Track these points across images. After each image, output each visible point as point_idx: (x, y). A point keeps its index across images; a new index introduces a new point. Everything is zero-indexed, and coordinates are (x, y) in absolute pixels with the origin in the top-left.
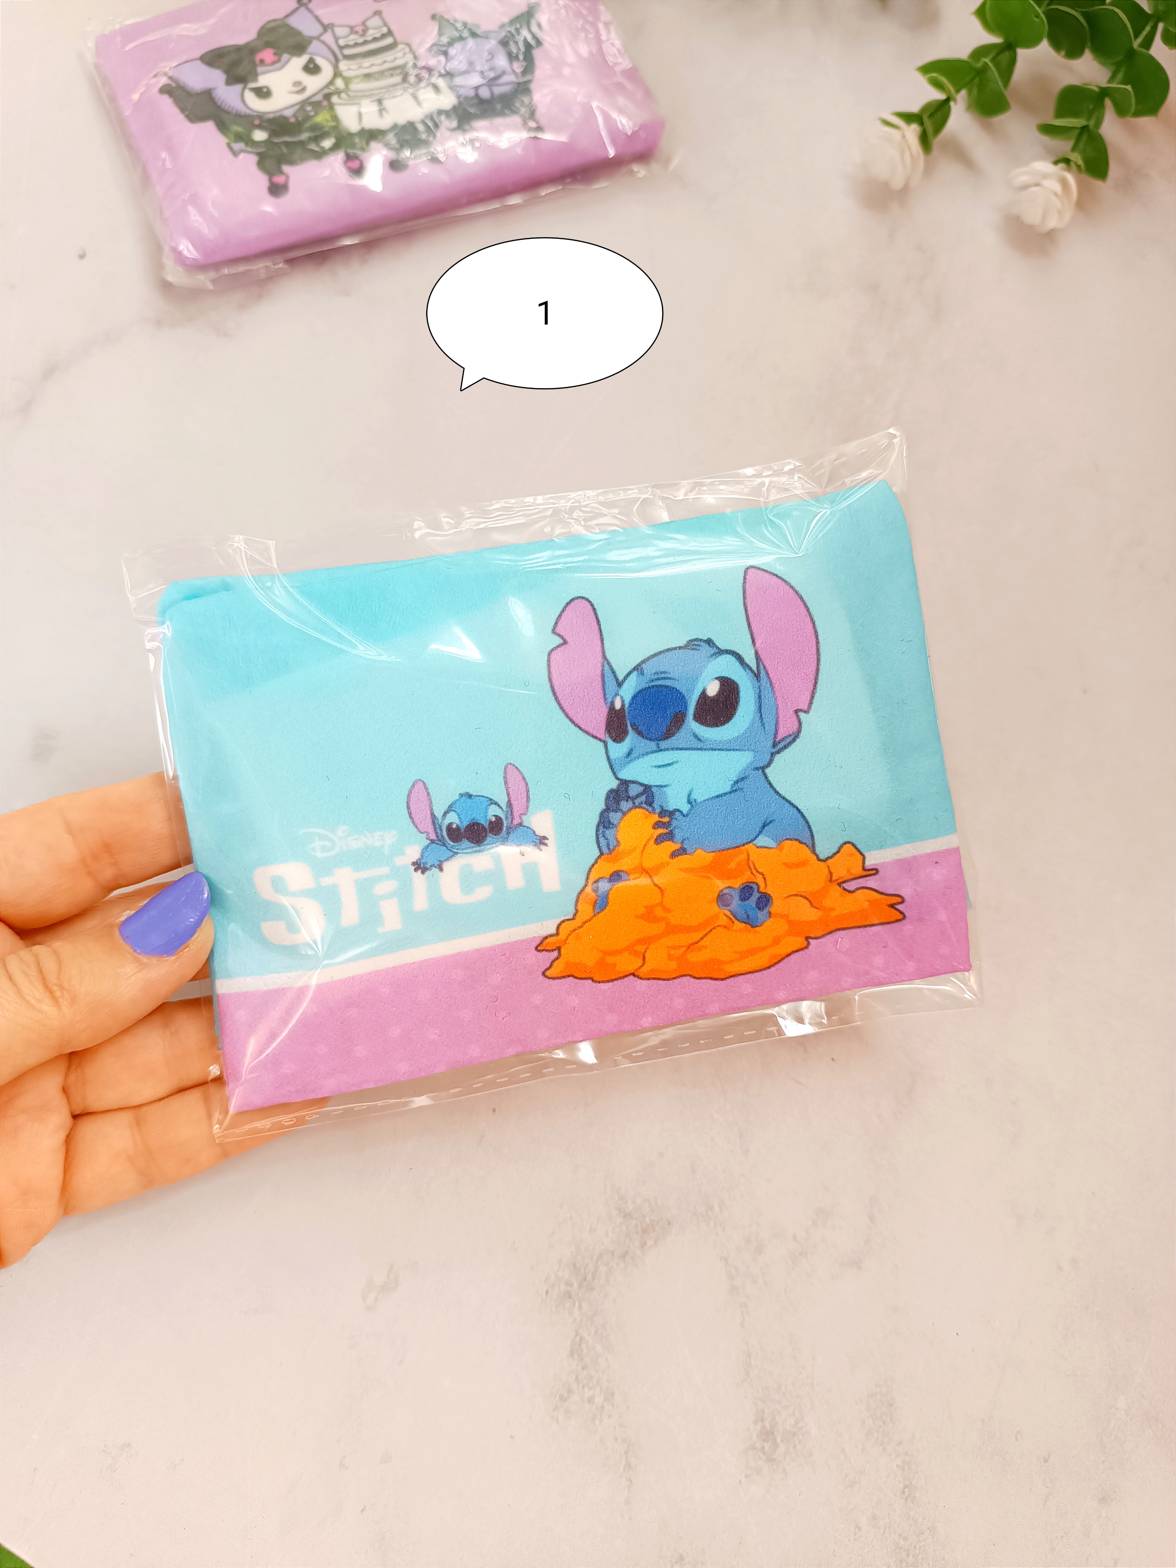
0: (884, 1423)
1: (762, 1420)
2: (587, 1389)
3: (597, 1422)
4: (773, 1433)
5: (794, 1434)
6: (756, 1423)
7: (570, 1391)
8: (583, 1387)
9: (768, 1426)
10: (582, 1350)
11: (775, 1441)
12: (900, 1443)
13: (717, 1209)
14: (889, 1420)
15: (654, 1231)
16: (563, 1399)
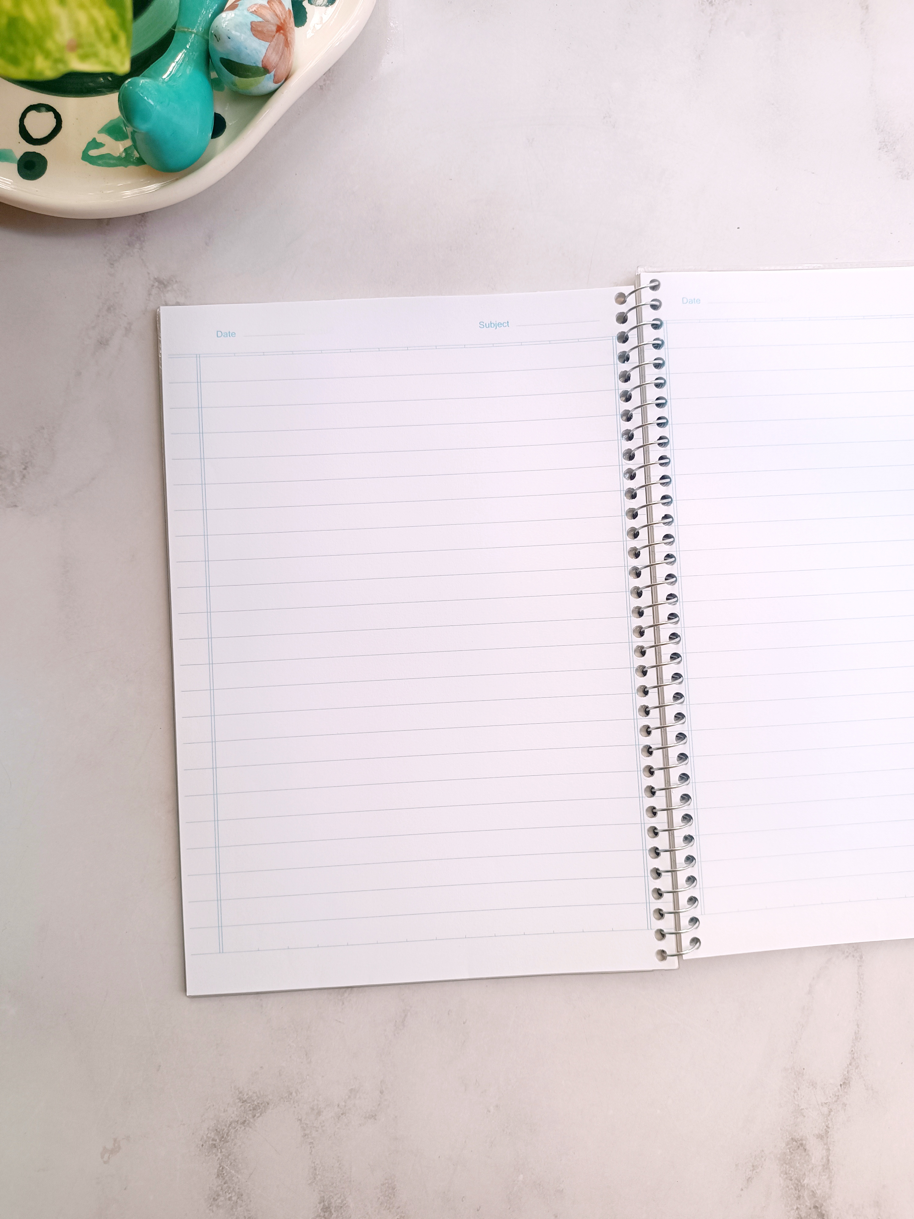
0: (390, 1198)
1: (324, 1202)
2: (227, 1194)
3: (234, 1210)
4: (329, 1208)
5: (341, 1207)
6: (320, 1203)
7: (218, 1195)
8: (226, 1192)
9: (326, 1204)
10: (223, 1174)
11: (331, 1212)
12: (399, 1207)
13: (294, 1094)
14: (392, 1196)
15: (260, 1109)
16: (215, 1200)
